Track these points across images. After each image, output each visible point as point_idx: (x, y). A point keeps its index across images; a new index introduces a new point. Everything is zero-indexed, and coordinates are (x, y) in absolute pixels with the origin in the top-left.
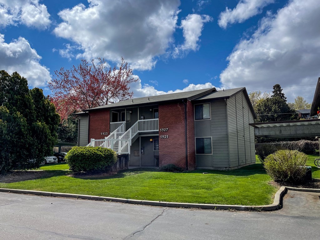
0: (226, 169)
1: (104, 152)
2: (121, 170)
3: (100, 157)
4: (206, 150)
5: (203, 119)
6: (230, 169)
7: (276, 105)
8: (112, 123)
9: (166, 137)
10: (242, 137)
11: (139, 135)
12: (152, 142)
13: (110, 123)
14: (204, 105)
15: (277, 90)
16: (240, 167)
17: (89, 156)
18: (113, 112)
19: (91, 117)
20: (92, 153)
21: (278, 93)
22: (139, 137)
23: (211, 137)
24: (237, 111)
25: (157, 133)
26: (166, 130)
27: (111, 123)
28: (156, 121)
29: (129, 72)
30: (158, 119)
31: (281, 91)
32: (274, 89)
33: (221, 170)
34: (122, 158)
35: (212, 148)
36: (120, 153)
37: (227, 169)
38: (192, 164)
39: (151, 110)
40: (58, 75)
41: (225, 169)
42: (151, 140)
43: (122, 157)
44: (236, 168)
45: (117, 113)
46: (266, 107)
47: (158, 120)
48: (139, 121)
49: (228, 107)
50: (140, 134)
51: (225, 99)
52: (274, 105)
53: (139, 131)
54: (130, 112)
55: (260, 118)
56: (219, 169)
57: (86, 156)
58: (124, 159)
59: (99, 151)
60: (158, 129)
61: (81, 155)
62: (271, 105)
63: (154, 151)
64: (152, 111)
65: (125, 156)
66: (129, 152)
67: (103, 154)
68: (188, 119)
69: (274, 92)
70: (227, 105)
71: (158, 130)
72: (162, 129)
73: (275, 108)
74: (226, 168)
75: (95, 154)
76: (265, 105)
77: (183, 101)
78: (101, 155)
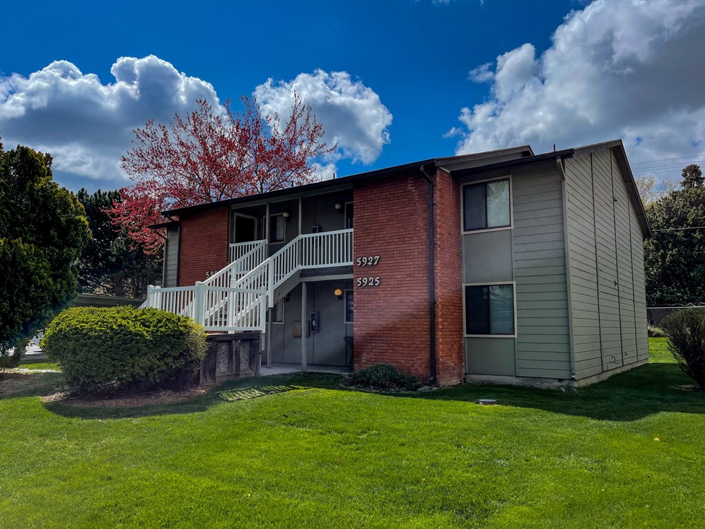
0: (560, 384)
1: (155, 326)
2: (231, 378)
3: (137, 342)
4: (495, 324)
5: (486, 227)
6: (576, 385)
7: (699, 208)
8: (235, 245)
9: (374, 282)
10: (612, 285)
11: (301, 276)
12: (340, 297)
13: (228, 245)
14: (492, 187)
15: (692, 179)
16: (605, 376)
17: (99, 337)
18: (238, 214)
19: (185, 229)
20: (111, 328)
21: (695, 185)
22: (301, 283)
23: (514, 283)
24: (597, 205)
25: (348, 270)
26: (373, 262)
27: (231, 245)
28: (347, 237)
29: (314, 131)
30: (352, 230)
31: (702, 182)
32: (685, 175)
33: (545, 386)
34: (235, 344)
35: (516, 317)
36: (231, 329)
37: (565, 383)
38: (452, 364)
39: (337, 206)
40: (143, 138)
41: (557, 383)
42: (338, 292)
43: (236, 340)
44: (594, 380)
45: (254, 220)
46: (670, 214)
47: (351, 233)
48: (301, 236)
49: (567, 188)
50: (303, 273)
51: (559, 160)
52: (694, 208)
53: (301, 267)
54: (285, 215)
55: (653, 243)
56: (537, 384)
57: (90, 338)
58: (247, 346)
59: (139, 320)
60: (351, 261)
61: (74, 334)
62: (683, 207)
63: (345, 323)
64: (341, 211)
65: (249, 339)
66: (262, 328)
67: (147, 332)
68: (440, 227)
69: (684, 184)
70: (564, 179)
71: (352, 263)
72: (361, 260)
73: (697, 215)
74: (560, 380)
75: (122, 330)
76: (669, 209)
77: (422, 168)
78: (142, 335)
